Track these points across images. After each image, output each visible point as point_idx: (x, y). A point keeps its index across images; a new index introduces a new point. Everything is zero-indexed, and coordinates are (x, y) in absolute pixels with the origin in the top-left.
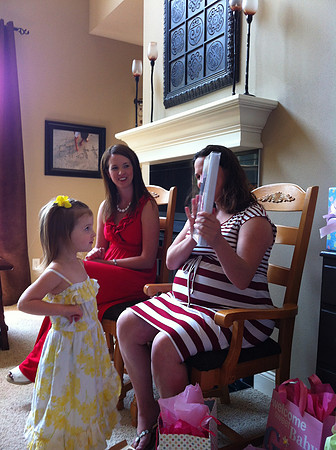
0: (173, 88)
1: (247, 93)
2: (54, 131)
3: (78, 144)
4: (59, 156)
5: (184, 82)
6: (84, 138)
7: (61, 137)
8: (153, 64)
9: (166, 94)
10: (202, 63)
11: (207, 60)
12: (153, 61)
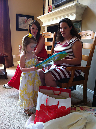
2: (19, 17)
4: (20, 25)
7: (21, 19)
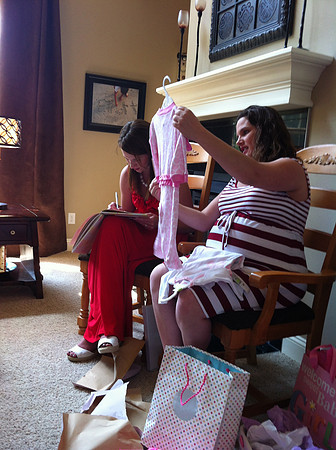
0: (219, 41)
1: (300, 46)
2: (94, 84)
3: (118, 99)
4: (98, 111)
5: (232, 34)
6: (124, 93)
7: (101, 91)
8: (200, 15)
9: (212, 47)
10: (254, 14)
11: (259, 11)
12: (200, 12)
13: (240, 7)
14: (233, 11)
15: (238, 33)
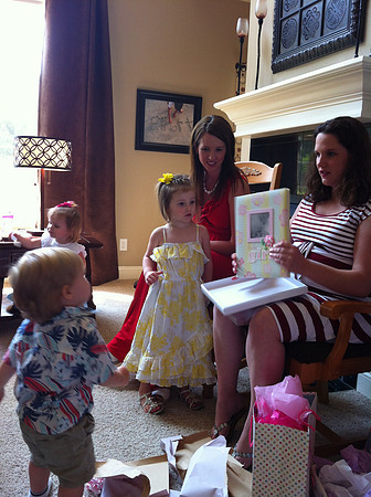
0: (283, 50)
3: (171, 116)
4: (151, 129)
5: (296, 43)
6: (178, 108)
7: (153, 108)
8: (261, 23)
9: (274, 57)
10: (320, 20)
11: (326, 17)
12: (261, 19)
13: (304, 13)
14: (297, 17)
15: (303, 42)
